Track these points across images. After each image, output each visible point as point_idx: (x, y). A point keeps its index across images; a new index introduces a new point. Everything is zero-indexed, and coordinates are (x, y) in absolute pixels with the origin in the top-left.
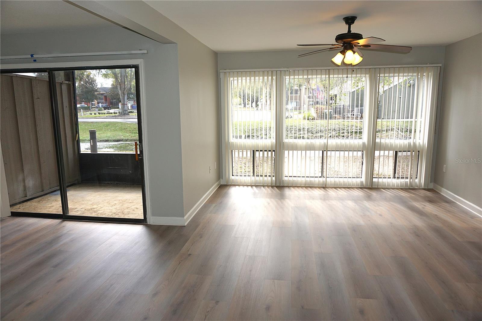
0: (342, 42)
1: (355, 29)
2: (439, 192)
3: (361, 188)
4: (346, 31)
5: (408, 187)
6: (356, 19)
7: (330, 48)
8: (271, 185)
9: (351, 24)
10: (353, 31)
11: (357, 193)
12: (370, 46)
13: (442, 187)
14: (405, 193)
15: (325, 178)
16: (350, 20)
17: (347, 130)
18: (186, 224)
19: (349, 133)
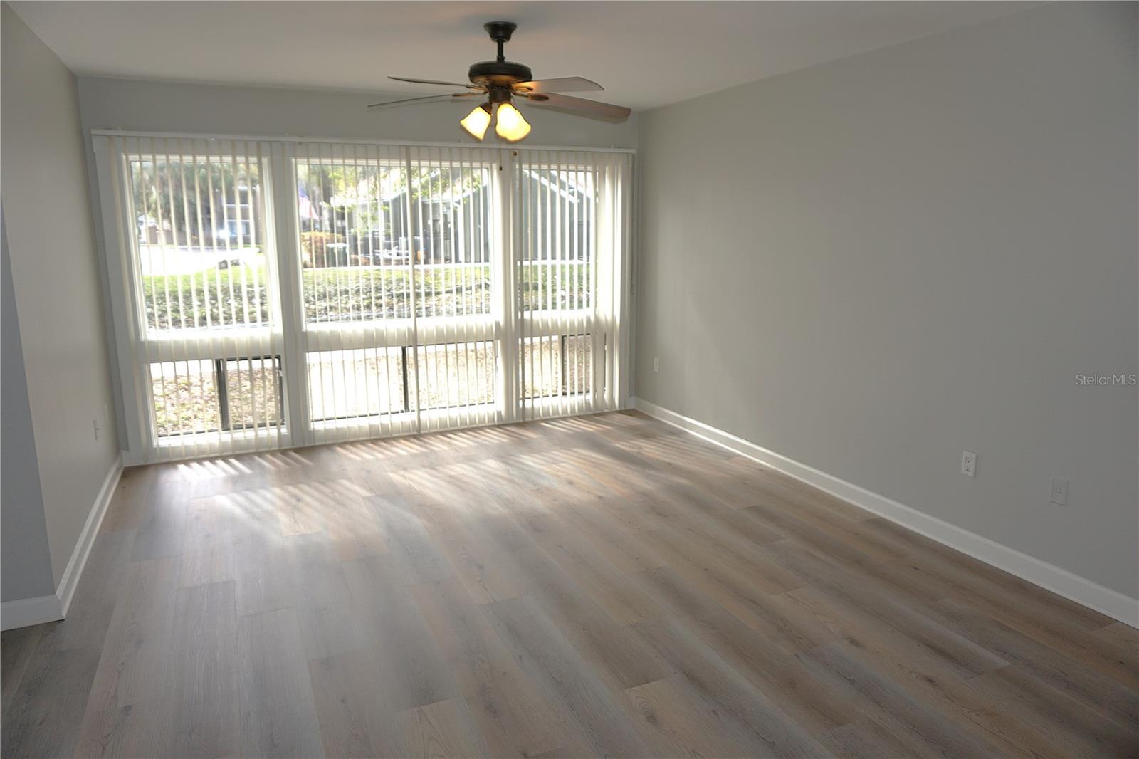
0: (487, 82)
1: (515, 52)
2: (649, 414)
3: (499, 426)
4: (492, 57)
5: (590, 410)
6: (514, 29)
7: (453, 93)
8: (280, 447)
9: (504, 41)
10: (509, 58)
11: (494, 437)
12: (547, 98)
13: (655, 403)
14: (592, 425)
15: (416, 413)
16: (501, 32)
17: (388, 291)
18: (64, 614)
19: (392, 297)
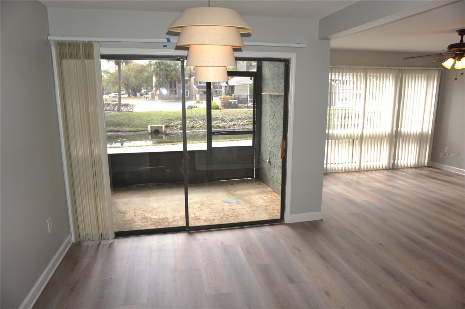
13: (444, 164)
16: (463, 32)
